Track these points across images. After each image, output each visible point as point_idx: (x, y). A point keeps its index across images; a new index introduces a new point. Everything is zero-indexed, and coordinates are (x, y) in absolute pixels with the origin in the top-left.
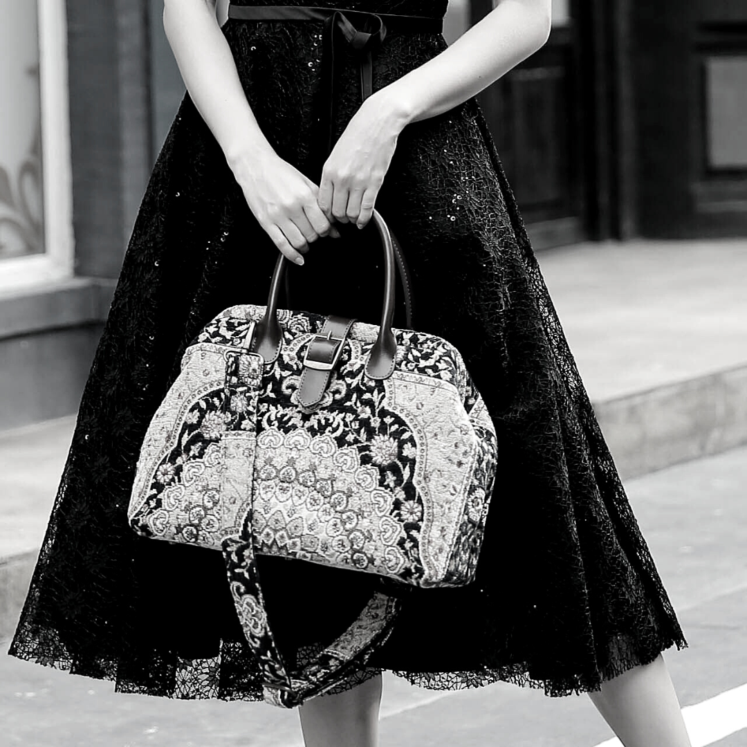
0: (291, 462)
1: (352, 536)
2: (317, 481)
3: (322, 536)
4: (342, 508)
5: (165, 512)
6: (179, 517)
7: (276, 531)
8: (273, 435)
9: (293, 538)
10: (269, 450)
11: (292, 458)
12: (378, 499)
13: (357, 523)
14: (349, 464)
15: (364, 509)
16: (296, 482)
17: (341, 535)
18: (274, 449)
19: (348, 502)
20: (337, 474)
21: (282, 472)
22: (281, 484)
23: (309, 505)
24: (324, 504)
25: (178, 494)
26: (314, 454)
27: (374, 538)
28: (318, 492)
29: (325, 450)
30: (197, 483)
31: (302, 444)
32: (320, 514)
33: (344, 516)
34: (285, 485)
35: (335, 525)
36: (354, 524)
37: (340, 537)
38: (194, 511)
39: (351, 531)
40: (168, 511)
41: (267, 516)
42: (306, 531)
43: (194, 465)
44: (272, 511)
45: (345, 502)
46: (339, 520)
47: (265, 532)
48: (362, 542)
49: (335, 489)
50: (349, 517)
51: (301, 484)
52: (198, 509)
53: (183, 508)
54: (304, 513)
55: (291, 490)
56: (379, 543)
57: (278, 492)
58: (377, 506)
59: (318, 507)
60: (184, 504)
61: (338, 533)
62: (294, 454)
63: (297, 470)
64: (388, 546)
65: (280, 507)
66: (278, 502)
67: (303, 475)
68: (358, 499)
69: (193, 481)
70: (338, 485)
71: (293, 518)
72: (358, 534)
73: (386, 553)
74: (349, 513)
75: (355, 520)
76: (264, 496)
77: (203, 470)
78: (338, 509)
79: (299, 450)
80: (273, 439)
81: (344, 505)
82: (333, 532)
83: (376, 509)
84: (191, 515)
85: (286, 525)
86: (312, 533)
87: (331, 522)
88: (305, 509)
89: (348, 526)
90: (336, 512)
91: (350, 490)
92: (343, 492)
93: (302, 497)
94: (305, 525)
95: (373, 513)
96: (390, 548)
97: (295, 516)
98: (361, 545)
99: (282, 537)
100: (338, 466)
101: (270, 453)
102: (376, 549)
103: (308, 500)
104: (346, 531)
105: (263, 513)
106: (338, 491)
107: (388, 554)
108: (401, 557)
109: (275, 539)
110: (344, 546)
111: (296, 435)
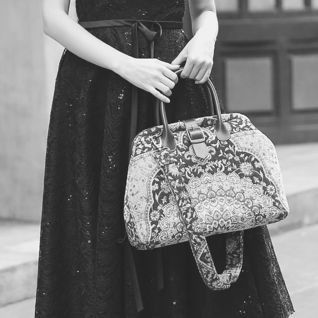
0: (210, 189)
1: (253, 210)
2: (226, 192)
3: (240, 215)
4: (243, 199)
5: (165, 232)
6: (172, 231)
7: (218, 220)
8: (195, 181)
9: (227, 220)
10: (197, 188)
11: (209, 187)
12: (256, 189)
13: (253, 203)
14: (235, 180)
15: (252, 196)
16: (217, 196)
17: (248, 211)
18: (199, 186)
19: (244, 195)
20: (233, 186)
21: (208, 195)
22: (211, 200)
23: (228, 204)
24: (234, 200)
25: (167, 222)
26: (218, 182)
27: (262, 207)
28: (229, 196)
29: (222, 178)
30: (173, 214)
31: (210, 179)
32: (235, 205)
33: (246, 202)
34: (213, 199)
35: (244, 208)
36: (251, 204)
37: (248, 212)
38: (178, 226)
39: (251, 208)
40: (166, 231)
41: (212, 215)
42: (232, 215)
43: (167, 207)
44: (213, 212)
45: (242, 196)
46: (244, 205)
47: (213, 223)
48: (259, 210)
49: (236, 192)
50: (248, 202)
51: (219, 196)
52: (179, 224)
53: (172, 227)
54: (228, 208)
55: (216, 200)
56: (265, 208)
57: (211, 203)
58: (257, 192)
59: (232, 203)
60: (172, 225)
61: (246, 211)
62: (209, 185)
63: (215, 191)
64: (270, 208)
65: (216, 209)
66: (213, 207)
67: (218, 192)
68: (247, 192)
69: (171, 213)
70: (236, 190)
71: (224, 211)
72: (255, 207)
73: (270, 211)
74: (247, 200)
75: (251, 202)
76: (206, 207)
77: (173, 207)
78: (241, 200)
79: (210, 183)
80: (196, 182)
81: (243, 198)
82: (244, 211)
83: (257, 194)
84: (178, 228)
85: (222, 216)
86: (235, 215)
87: (242, 207)
88: (227, 206)
89: (249, 206)
90: (241, 202)
91: (242, 190)
92: (240, 192)
93: (223, 201)
94: (231, 213)
95: (257, 196)
96: (271, 208)
97: (224, 210)
98: (258, 212)
99: (222, 222)
100: (231, 183)
101: (198, 189)
102: (265, 211)
103: (226, 201)
104: (250, 208)
105: (209, 215)
106: (237, 193)
107: (271, 211)
108: (277, 210)
109: (219, 224)
110: (250, 215)
111: (205, 177)
